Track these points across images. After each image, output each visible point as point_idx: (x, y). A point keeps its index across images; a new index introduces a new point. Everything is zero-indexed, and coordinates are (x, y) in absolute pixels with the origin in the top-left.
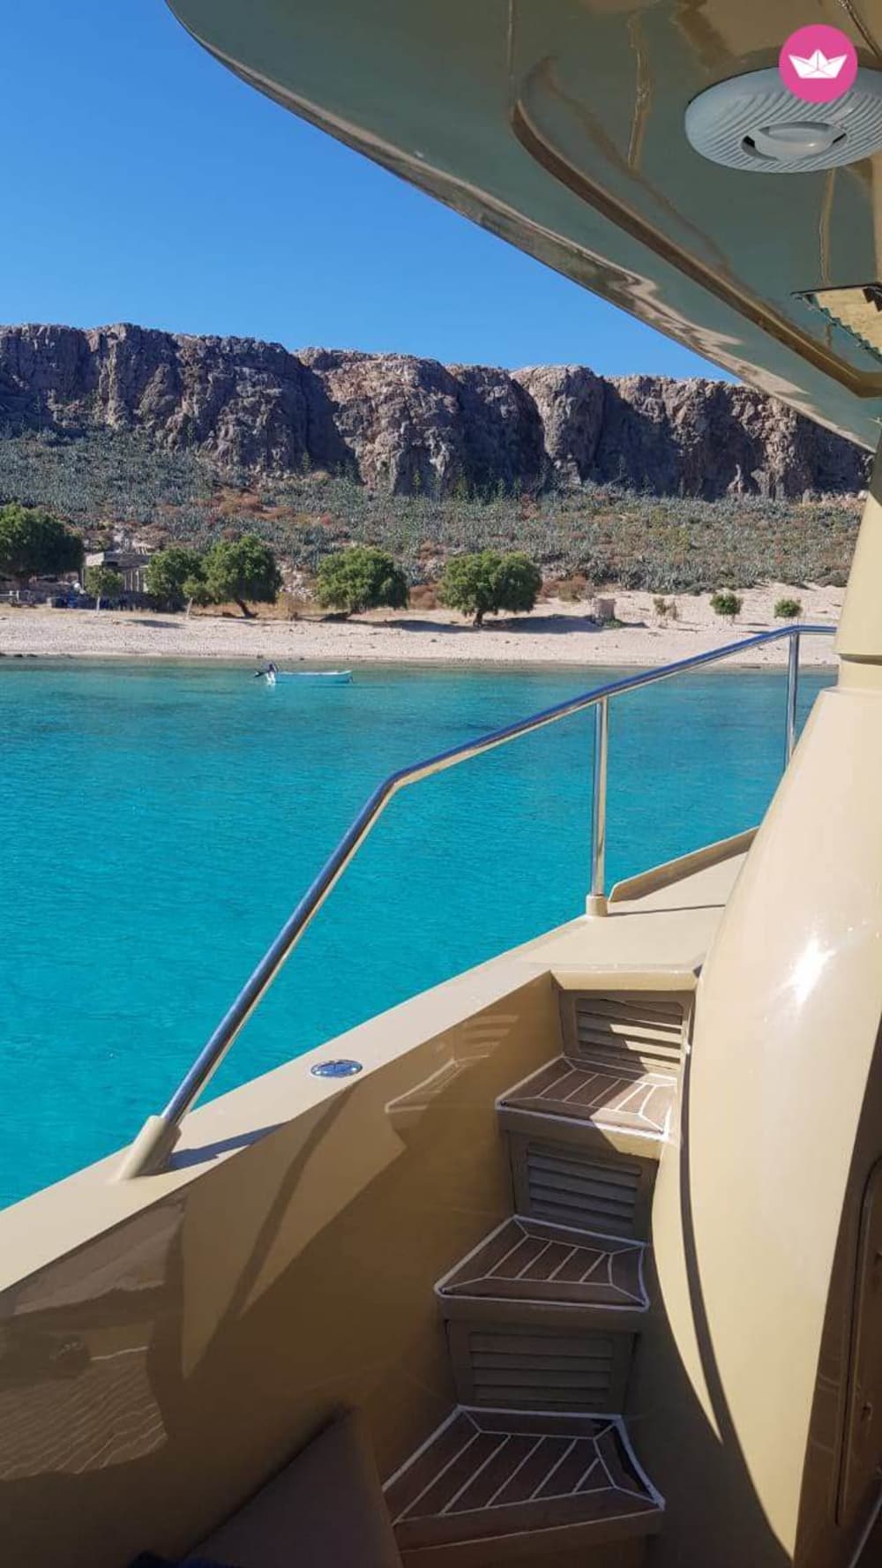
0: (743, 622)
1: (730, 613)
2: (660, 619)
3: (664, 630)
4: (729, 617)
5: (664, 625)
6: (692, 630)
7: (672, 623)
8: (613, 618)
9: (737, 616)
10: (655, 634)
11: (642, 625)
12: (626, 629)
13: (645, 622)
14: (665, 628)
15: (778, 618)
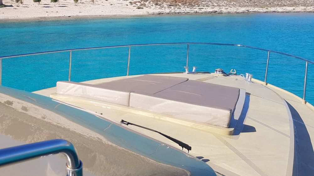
0: (42, 4)
1: (38, 2)
2: (17, 4)
3: (18, 7)
4: (38, 3)
5: (19, 6)
6: (27, 7)
7: (21, 5)
8: (2, 4)
9: (40, 2)
10: (15, 9)
11: (11, 6)
12: (7, 7)
13: (13, 5)
14: (19, 7)
15: (52, 2)
